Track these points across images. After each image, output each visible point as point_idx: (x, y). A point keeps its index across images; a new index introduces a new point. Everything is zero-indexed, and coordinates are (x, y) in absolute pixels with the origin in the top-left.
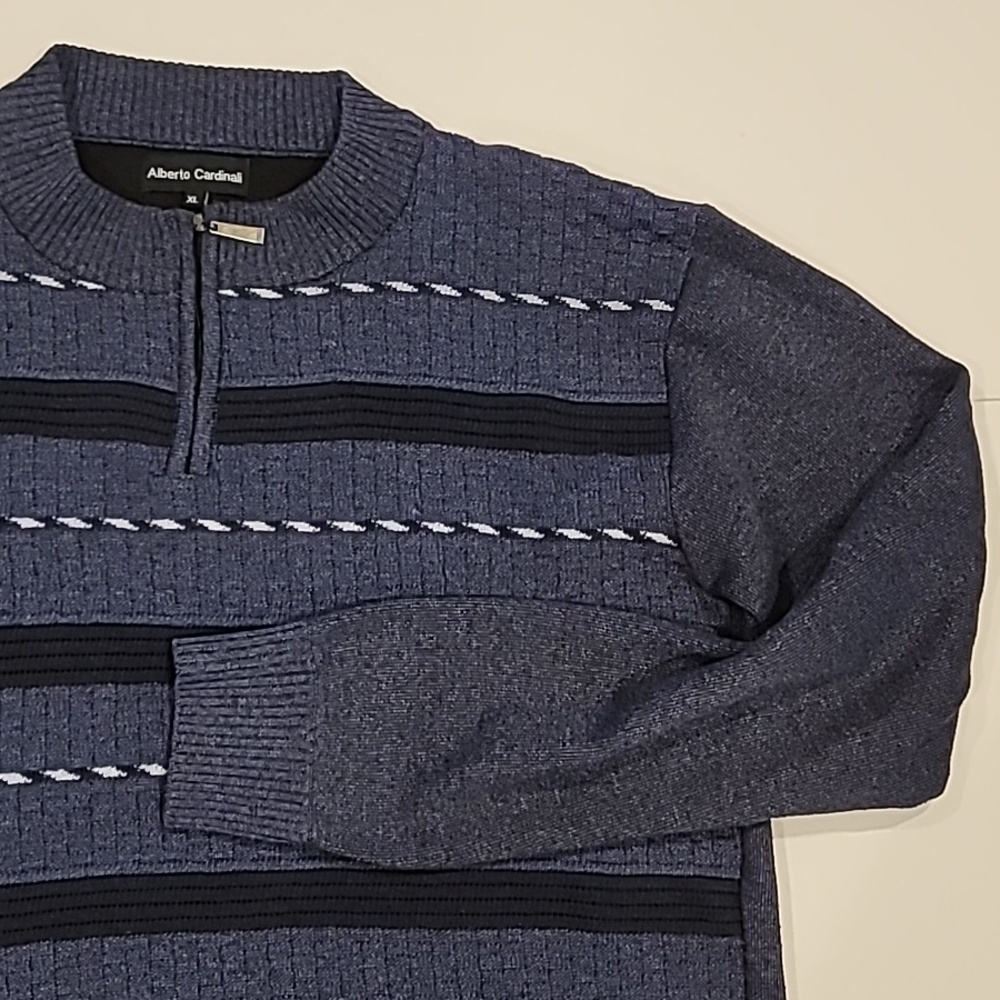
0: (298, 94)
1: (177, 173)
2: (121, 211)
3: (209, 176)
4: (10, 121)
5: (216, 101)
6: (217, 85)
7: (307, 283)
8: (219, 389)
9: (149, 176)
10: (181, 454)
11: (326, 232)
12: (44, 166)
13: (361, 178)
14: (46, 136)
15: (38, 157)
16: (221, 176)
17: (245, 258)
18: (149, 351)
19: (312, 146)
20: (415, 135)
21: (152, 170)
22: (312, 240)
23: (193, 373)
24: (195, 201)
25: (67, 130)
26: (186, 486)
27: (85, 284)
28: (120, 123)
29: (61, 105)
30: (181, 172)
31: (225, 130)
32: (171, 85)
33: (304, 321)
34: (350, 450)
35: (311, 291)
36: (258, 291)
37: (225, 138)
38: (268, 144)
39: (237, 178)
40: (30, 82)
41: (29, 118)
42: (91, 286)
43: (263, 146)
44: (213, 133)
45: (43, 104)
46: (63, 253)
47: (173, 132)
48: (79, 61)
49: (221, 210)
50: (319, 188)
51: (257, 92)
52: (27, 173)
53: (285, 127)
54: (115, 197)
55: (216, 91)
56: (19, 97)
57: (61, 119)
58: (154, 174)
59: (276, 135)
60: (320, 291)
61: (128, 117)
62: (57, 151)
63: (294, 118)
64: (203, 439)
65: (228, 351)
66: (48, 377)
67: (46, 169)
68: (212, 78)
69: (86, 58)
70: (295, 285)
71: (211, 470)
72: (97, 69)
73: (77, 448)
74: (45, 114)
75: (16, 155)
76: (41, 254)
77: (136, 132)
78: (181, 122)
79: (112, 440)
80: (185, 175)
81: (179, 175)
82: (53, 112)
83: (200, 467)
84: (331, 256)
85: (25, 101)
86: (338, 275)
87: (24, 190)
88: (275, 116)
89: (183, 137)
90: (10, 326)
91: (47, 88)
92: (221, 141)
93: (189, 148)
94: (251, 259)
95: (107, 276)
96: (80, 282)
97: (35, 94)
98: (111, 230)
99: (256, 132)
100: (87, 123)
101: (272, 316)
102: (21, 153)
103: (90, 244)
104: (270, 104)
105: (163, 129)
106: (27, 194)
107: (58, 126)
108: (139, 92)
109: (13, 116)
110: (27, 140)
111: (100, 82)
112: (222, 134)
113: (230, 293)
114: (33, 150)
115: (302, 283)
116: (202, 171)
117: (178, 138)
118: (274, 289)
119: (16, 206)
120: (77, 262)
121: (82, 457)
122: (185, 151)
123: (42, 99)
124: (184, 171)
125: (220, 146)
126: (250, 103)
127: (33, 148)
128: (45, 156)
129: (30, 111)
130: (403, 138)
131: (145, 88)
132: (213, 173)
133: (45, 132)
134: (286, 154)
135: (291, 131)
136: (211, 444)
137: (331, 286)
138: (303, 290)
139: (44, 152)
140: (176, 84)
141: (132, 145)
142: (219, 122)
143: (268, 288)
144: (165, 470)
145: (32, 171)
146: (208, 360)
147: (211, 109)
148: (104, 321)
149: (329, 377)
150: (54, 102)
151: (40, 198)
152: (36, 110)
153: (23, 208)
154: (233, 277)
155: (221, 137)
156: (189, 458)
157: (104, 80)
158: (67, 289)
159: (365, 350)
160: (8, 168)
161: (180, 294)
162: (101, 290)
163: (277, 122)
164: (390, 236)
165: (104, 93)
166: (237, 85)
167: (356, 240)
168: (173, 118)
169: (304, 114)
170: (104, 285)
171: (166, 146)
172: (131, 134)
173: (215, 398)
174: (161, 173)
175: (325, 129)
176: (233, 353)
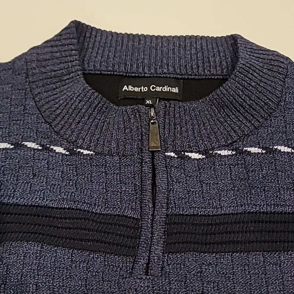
0: (210, 46)
1: (140, 88)
2: (107, 108)
3: (159, 89)
4: (46, 60)
5: (162, 52)
6: (162, 44)
7: (220, 148)
8: (167, 215)
9: (123, 90)
10: (143, 262)
11: (230, 118)
12: (64, 85)
13: (253, 84)
14: (67, 68)
15: (61, 81)
16: (166, 89)
17: (181, 134)
18: (121, 193)
19: (219, 72)
20: (283, 63)
21: (126, 86)
22: (221, 123)
23: (151, 205)
24: (150, 103)
25: (79, 66)
26: (146, 284)
27: (82, 151)
28: (107, 63)
29: (76, 52)
30: (142, 88)
31: (168, 65)
32: (136, 44)
33: (221, 172)
34: (262, 259)
35: (224, 153)
36: (190, 154)
37: (168, 70)
38: (193, 72)
39: (175, 90)
40: (58, 39)
41: (57, 58)
42: (86, 152)
43: (190, 73)
44: (161, 67)
45: (65, 51)
46: (69, 132)
47: (138, 67)
48: (86, 31)
49: (166, 106)
50: (227, 90)
51: (185, 46)
52: (54, 89)
53: (203, 63)
54: (104, 99)
55: (162, 47)
56: (52, 46)
57: (76, 60)
58: (127, 89)
59: (198, 67)
60: (230, 153)
61: (112, 60)
62: (73, 77)
63: (208, 58)
64: (158, 249)
65: (173, 191)
66: (55, 205)
67: (66, 87)
68: (159, 41)
69: (90, 30)
70: (213, 149)
71: (164, 272)
72: (96, 37)
73: (69, 255)
74: (67, 57)
75: (48, 78)
76: (57, 133)
77: (116, 67)
78: (142, 62)
79: (95, 252)
80: (145, 89)
81: (141, 90)
82: (71, 56)
83: (155, 270)
84: (235, 131)
85: (55, 49)
86: (241, 143)
87: (52, 98)
88: (197, 57)
89: (143, 69)
90: (34, 175)
91: (68, 41)
92: (165, 71)
93: (146, 75)
94: (185, 134)
95: (96, 146)
96: (79, 150)
97: (60, 45)
98: (100, 120)
99: (186, 66)
100: (88, 63)
101: (200, 169)
102: (51, 78)
103: (86, 127)
104: (193, 51)
105: (131, 66)
106: (53, 100)
107: (74, 63)
108: (119, 48)
109: (48, 57)
110: (55, 71)
111: (97, 44)
112: (166, 67)
113: (172, 154)
114: (58, 77)
115: (217, 148)
116: (155, 86)
117: (141, 70)
118: (199, 152)
119: (46, 107)
120: (77, 137)
121: (72, 261)
122: (144, 77)
123: (66, 48)
124: (144, 87)
125: (165, 73)
126: (182, 52)
127: (58, 75)
128: (65, 80)
129: (58, 54)
130: (276, 64)
131: (122, 46)
132: (161, 88)
133: (66, 67)
134: (204, 77)
135: (207, 64)
136: (163, 253)
137: (236, 149)
138: (219, 152)
139: (65, 78)
140: (139, 44)
141: (114, 74)
142: (165, 61)
143: (196, 152)
144: (131, 273)
145: (57, 88)
146: (160, 197)
147: (159, 55)
148: (94, 174)
149: (240, 210)
150: (72, 50)
151: (61, 102)
152: (62, 54)
153: (50, 107)
154: (174, 146)
155: (165, 69)
156: (148, 264)
157: (100, 42)
158: (71, 154)
159: (264, 190)
160: (43, 86)
161: (142, 156)
162: (92, 154)
163: (198, 60)
164: (271, 120)
165: (98, 49)
166: (174, 43)
167: (250, 122)
168: (137, 60)
169: (214, 56)
170: (94, 152)
171: (133, 75)
172: (113, 69)
173: (165, 221)
174: (131, 88)
175: (227, 63)
176: (176, 191)
